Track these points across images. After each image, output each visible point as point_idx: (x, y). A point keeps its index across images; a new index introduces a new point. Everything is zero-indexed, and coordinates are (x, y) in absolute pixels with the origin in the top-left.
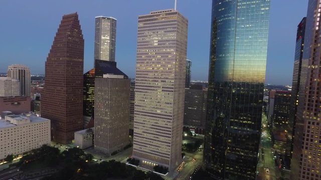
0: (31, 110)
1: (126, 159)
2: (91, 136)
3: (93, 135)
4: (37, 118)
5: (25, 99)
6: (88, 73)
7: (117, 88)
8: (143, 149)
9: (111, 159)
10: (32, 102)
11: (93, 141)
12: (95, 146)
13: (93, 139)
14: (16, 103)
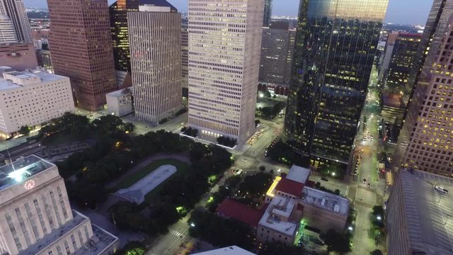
0: (39, 65)
1: (180, 129)
2: (129, 99)
3: (132, 98)
4: (50, 76)
5: (26, 47)
6: (115, 4)
7: (161, 27)
8: (202, 114)
9: (160, 129)
10: (38, 52)
11: (133, 106)
12: (136, 112)
13: (133, 102)
14: (14, 54)
